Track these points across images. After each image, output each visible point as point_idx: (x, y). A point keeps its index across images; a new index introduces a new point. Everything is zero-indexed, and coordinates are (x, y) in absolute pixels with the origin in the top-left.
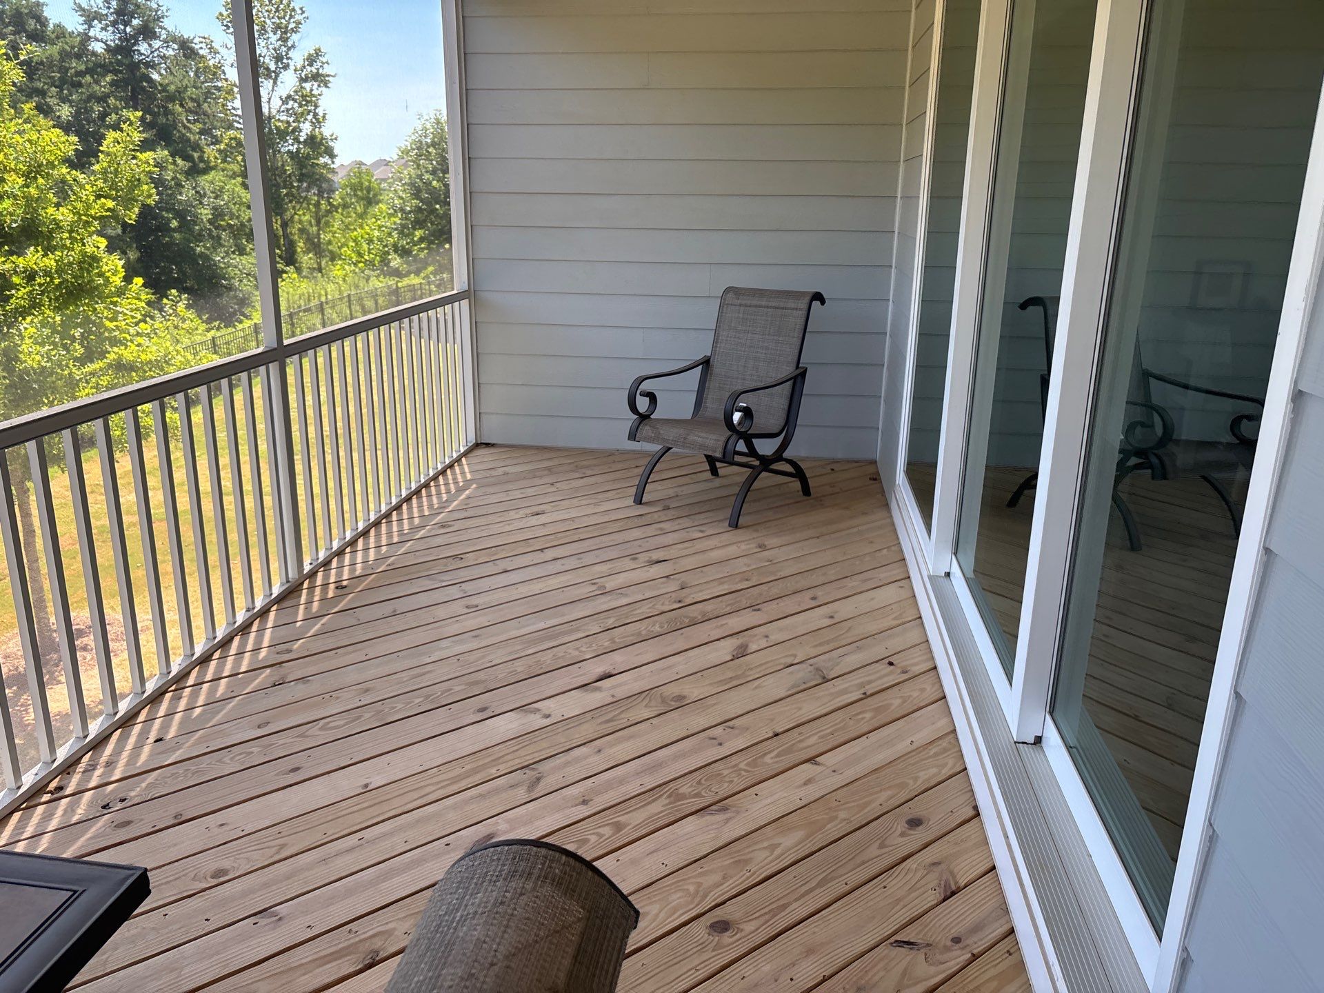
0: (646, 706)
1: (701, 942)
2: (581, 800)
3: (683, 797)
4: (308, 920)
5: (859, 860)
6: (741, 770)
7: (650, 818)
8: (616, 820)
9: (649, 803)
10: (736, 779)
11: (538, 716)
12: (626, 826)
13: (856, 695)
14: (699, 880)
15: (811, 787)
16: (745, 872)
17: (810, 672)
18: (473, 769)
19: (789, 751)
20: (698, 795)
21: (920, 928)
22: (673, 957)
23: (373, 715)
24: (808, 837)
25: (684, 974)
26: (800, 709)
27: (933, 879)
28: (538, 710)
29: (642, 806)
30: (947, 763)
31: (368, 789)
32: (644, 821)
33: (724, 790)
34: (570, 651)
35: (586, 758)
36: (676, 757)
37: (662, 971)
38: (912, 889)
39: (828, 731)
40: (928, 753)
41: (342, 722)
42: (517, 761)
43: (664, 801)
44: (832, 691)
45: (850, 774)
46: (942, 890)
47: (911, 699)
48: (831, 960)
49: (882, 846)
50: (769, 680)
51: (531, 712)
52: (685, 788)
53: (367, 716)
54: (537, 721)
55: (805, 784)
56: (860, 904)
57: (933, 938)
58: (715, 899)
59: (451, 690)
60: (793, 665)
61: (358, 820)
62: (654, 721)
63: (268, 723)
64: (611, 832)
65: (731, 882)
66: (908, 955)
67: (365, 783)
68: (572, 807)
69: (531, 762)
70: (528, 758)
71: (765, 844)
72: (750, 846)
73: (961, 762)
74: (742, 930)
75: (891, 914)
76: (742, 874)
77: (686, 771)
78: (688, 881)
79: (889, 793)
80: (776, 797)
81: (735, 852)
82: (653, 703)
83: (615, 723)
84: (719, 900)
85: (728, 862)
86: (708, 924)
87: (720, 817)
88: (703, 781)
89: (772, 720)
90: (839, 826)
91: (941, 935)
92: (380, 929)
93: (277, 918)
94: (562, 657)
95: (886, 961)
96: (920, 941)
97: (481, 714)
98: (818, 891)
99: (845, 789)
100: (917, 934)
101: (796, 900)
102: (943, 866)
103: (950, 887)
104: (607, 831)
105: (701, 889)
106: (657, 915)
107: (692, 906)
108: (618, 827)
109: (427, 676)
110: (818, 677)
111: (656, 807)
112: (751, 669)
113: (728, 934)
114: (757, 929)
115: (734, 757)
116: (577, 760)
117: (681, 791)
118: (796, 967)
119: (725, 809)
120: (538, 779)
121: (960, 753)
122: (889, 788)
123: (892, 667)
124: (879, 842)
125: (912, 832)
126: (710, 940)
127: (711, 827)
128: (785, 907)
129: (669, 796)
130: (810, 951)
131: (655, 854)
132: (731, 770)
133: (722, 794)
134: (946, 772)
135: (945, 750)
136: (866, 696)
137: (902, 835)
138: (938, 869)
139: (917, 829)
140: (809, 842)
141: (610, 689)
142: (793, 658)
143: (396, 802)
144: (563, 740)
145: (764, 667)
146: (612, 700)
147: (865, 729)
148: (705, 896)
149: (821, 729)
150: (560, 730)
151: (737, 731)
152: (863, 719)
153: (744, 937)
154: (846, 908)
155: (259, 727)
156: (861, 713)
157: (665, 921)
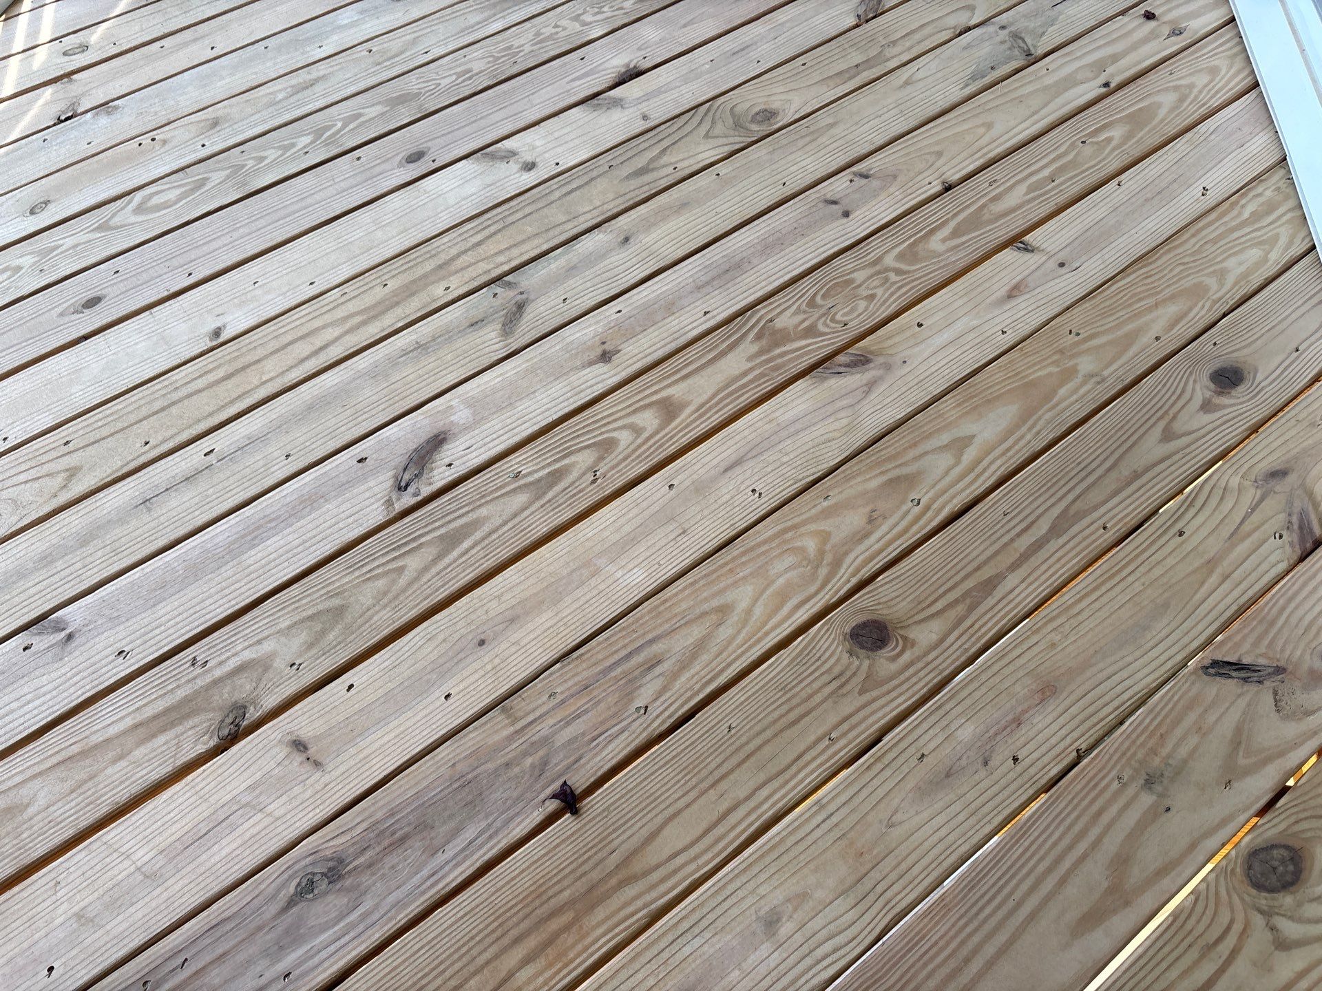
0: (707, 136)
1: (836, 671)
2: (599, 351)
3: (781, 337)
4: (118, 637)
5: (1125, 471)
6: (887, 270)
7: (727, 386)
8: (664, 394)
9: (723, 354)
10: (879, 292)
11: (513, 166)
12: (682, 406)
13: (1091, 90)
14: (823, 526)
15: (1022, 304)
16: (910, 504)
17: (1002, 42)
18: (406, 287)
19: (974, 222)
20: (811, 331)
21: (1260, 629)
22: (786, 707)
23: (228, 177)
24: (1024, 418)
25: (809, 749)
26: (989, 126)
27: (1273, 514)
28: (513, 153)
29: (711, 362)
30: (1276, 238)
31: (221, 340)
32: (714, 396)
33: (859, 315)
34: (564, 23)
35: (603, 256)
36: (770, 246)
37: (768, 741)
38: (1235, 536)
39: (1046, 172)
40: (1240, 214)
41: (172, 195)
42: (483, 266)
43: (749, 347)
44: (1049, 80)
45: (1093, 269)
46: (1296, 538)
47: (1195, 91)
48: (1091, 709)
49: (1168, 436)
50: (928, 65)
51: (502, 158)
52: (786, 316)
53: (217, 177)
54: (512, 179)
55: (1010, 296)
56: (1137, 574)
57: (1288, 652)
58: (858, 570)
59: (360, 115)
60: (969, 29)
61: (205, 409)
62: (722, 168)
63: (46, 203)
64: (656, 422)
65: (885, 528)
66: (1239, 696)
67: (214, 326)
68: (584, 367)
69: (506, 268)
70: (501, 259)
71: (945, 438)
72: (915, 445)
73: (1303, 233)
74: (913, 644)
75: (1199, 596)
76: (904, 508)
77: (787, 278)
78: (803, 530)
79: (1172, 309)
80: (959, 327)
81: (889, 459)
82: (719, 129)
83: (655, 175)
84: (865, 572)
85: (874, 483)
86: (847, 629)
87: (855, 379)
88: (818, 299)
89: (939, 154)
90: (1082, 391)
91: (1302, 645)
92: (248, 655)
93: (63, 634)
94: (550, 37)
95: (1199, 710)
96: (1262, 661)
97: (412, 166)
98: (1053, 545)
99: (1087, 305)
100: (1256, 644)
101: (1014, 567)
102: (1292, 479)
103: (1311, 531)
104: (649, 420)
105: (828, 547)
106: (749, 612)
107: (813, 589)
108: (669, 409)
109: (318, 88)
110: (1016, 52)
111: (734, 363)
112: (894, 43)
113: (886, 652)
114: (942, 640)
115: (875, 241)
116: (590, 260)
117: (779, 323)
118: (1024, 728)
119: (862, 361)
120: (520, 307)
121: (1298, 213)
122: (1172, 298)
123: (1153, 24)
124: (1162, 424)
125: (1224, 400)
126: (853, 668)
127: (839, 404)
128: (990, 585)
129: (759, 337)
130: (1047, 691)
131: (738, 470)
132: (870, 271)
133: (856, 327)
134: (1277, 257)
135: (1270, 207)
136: (1110, 90)
137: (1206, 407)
138: (1282, 486)
139: (1233, 393)
140: (1030, 429)
141: (640, 100)
142: (968, 14)
143: (271, 367)
144: (563, 218)
145: (917, 37)
146: (641, 126)
147: (1115, 165)
148: (836, 564)
149: (1033, 168)
150: (557, 194)
151: (875, 183)
152: (1109, 140)
153: (919, 659)
154: (1108, 585)
155: (32, 212)
156: (1104, 127)
157: (765, 624)
